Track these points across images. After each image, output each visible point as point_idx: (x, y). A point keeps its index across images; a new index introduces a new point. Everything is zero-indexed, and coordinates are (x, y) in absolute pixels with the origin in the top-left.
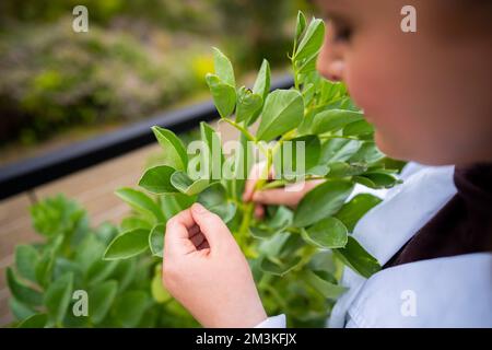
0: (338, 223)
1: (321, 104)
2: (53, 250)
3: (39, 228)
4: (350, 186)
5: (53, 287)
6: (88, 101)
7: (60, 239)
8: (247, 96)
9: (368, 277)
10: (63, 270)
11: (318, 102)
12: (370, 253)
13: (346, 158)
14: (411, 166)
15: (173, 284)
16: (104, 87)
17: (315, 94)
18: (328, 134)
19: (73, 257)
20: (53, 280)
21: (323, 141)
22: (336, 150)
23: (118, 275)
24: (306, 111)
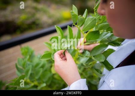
0: (102, 55)
1: (101, 22)
2: (27, 59)
3: (23, 54)
4: (107, 46)
5: (27, 69)
6: (34, 23)
7: (28, 57)
8: (81, 18)
9: (110, 71)
10: (29, 65)
11: (100, 22)
12: (111, 64)
13: (107, 38)
14: (126, 40)
15: (57, 68)
16: (38, 19)
17: (99, 19)
18: (102, 31)
19: (31, 62)
20: (27, 67)
21: (100, 33)
22: (104, 36)
23: (43, 67)
24: (96, 24)
